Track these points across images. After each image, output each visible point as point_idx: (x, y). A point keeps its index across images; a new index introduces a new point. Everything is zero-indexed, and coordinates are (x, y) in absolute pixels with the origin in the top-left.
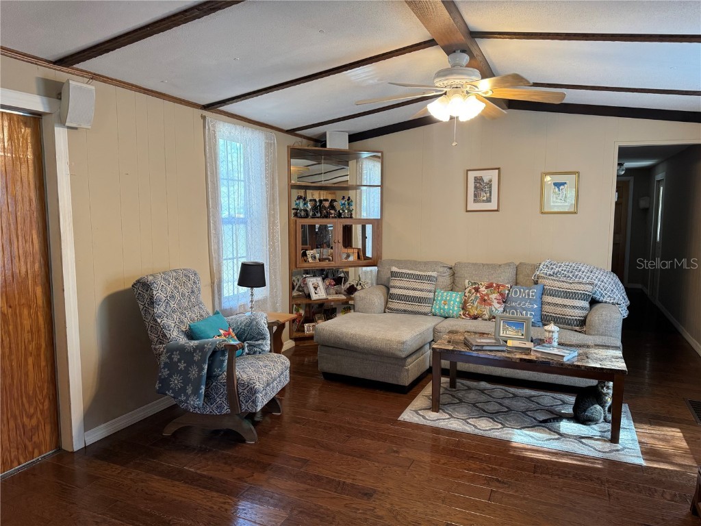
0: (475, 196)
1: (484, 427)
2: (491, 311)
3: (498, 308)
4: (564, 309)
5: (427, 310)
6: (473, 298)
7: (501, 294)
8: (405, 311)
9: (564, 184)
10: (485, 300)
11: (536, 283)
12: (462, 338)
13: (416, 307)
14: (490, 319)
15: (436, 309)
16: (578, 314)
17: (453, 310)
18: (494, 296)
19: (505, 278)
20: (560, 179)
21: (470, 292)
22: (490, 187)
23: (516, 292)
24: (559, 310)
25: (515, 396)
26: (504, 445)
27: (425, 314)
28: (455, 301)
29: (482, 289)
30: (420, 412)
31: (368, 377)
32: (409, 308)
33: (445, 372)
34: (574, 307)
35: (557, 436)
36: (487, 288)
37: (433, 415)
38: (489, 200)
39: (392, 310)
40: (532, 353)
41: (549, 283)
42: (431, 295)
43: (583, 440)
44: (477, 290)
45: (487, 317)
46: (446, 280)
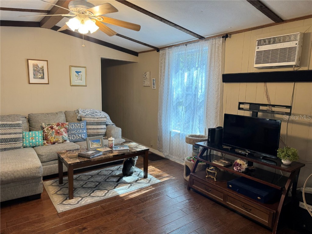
0: (34, 75)
2: (63, 138)
3: (65, 135)
6: (51, 132)
7: (66, 128)
9: (80, 72)
10: (58, 133)
11: (81, 120)
12: (77, 154)
13: (13, 145)
15: (26, 143)
18: (62, 130)
20: (78, 69)
21: (47, 129)
22: (43, 70)
23: (72, 126)
24: (95, 131)
27: (19, 148)
28: (39, 136)
29: (55, 127)
30: (64, 203)
34: (102, 129)
35: (129, 185)
36: (57, 126)
38: (43, 78)
40: (114, 152)
41: (88, 119)
42: (21, 136)
44: (52, 128)
45: (61, 141)
46: (26, 125)
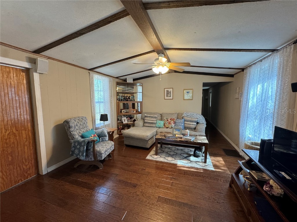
0: (167, 95)
1: (170, 160)
2: (171, 126)
3: (173, 125)
4: (190, 125)
5: (154, 126)
6: (167, 122)
7: (174, 121)
8: (149, 126)
9: (189, 92)
10: (170, 123)
11: (183, 118)
12: (164, 134)
13: (151, 125)
14: (171, 128)
15: (157, 125)
16: (194, 126)
17: (162, 126)
18: (172, 122)
19: (175, 117)
20: (188, 91)
21: (166, 121)
22: (170, 93)
23: (178, 121)
24: (189, 125)
25: (178, 149)
26: (175, 165)
27: (154, 127)
28: (162, 123)
29: (169, 120)
30: (152, 156)
31: (138, 146)
32: (149, 125)
33: (159, 143)
34: (193, 125)
35: (190, 162)
36: (170, 120)
37: (156, 157)
38: (170, 96)
39: (145, 126)
40: (183, 138)
41: (186, 118)
42: (156, 122)
43: (197, 163)
44: (168, 120)
45: (170, 127)
46: (160, 118)
